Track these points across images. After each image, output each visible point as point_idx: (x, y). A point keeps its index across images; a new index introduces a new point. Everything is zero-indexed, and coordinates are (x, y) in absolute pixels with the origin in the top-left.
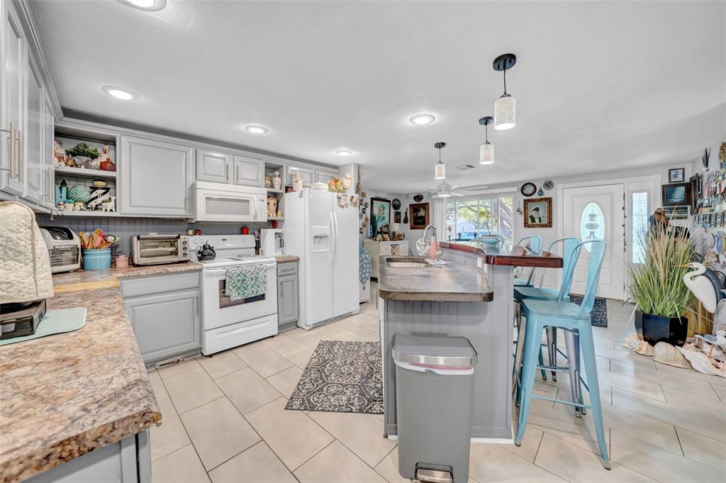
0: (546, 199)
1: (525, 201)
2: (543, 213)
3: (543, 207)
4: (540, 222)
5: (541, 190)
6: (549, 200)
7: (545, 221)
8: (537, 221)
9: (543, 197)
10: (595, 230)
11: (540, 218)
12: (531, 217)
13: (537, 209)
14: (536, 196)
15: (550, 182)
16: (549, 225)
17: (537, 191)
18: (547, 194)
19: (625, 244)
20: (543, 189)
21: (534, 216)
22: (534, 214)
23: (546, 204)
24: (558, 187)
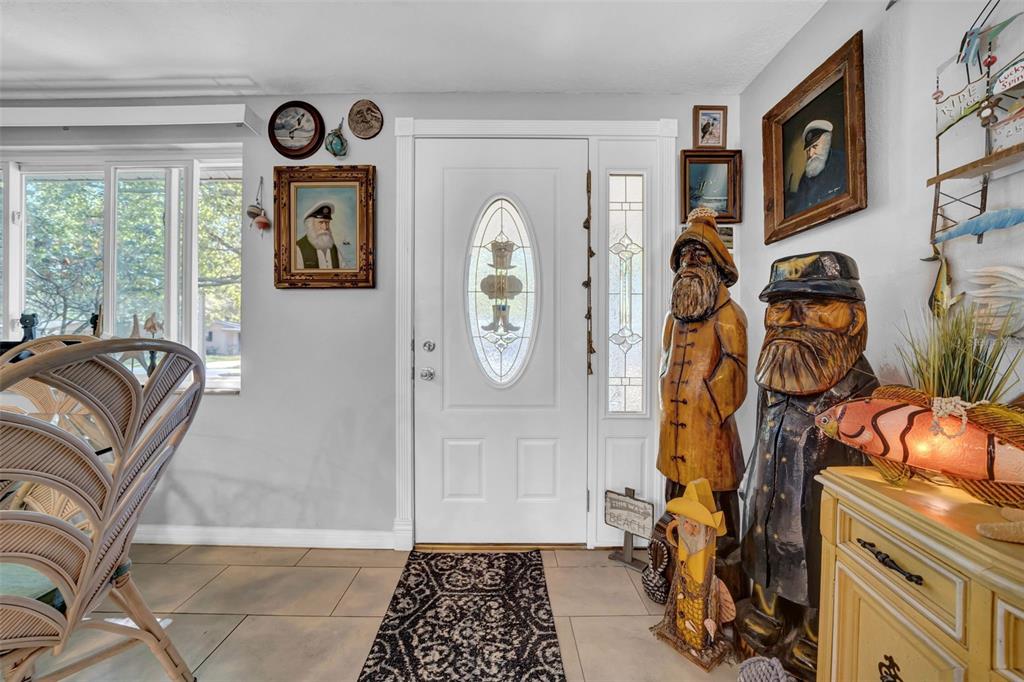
0: (354, 168)
1: (279, 171)
2: (344, 229)
3: (343, 200)
4: (336, 264)
5: (338, 134)
6: (367, 178)
7: (351, 263)
8: (325, 263)
9: (345, 162)
10: (510, 302)
11: (334, 250)
12: (304, 244)
13: (324, 213)
14: (322, 158)
15: (372, 107)
16: (366, 278)
17: (327, 139)
18: (360, 152)
19: (591, 350)
20: (347, 133)
21: (313, 240)
22: (312, 230)
23: (354, 190)
24: (400, 126)
